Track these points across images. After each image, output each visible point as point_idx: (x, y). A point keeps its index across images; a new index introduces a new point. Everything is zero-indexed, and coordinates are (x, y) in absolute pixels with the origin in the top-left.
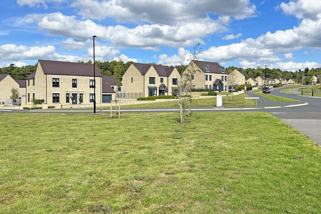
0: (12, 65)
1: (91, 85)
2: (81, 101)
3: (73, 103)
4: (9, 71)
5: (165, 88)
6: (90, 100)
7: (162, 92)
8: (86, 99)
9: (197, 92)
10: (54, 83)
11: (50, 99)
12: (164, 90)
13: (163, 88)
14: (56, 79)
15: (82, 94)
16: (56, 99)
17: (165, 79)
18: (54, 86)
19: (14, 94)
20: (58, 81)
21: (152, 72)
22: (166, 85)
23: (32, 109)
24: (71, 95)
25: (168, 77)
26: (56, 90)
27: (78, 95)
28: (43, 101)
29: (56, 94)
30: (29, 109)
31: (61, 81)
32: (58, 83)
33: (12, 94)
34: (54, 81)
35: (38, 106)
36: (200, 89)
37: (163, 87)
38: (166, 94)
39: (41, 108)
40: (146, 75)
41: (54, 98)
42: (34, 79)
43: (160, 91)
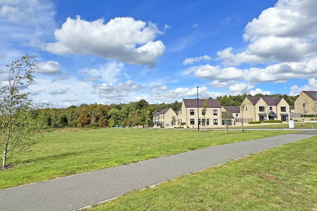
0: (176, 101)
1: (214, 113)
2: (208, 124)
3: (203, 125)
4: (174, 105)
5: (274, 114)
6: (214, 123)
7: (272, 117)
8: (211, 123)
9: (308, 118)
10: (191, 112)
11: (189, 123)
12: (273, 116)
13: (272, 115)
14: (192, 110)
15: (208, 119)
16: (192, 123)
17: (274, 107)
18: (191, 114)
19: (173, 119)
20: (193, 111)
21: (261, 103)
22: (275, 112)
23: (178, 128)
24: (201, 120)
25: (276, 105)
26: (192, 117)
27: (206, 120)
28: (185, 123)
29: (192, 119)
30: (176, 128)
31: (195, 111)
32: (193, 112)
33: (172, 120)
34: (191, 111)
35: (182, 126)
36: (311, 115)
37: (272, 113)
38: (275, 119)
39: (183, 128)
40: (256, 105)
41: (191, 122)
42: (181, 110)
43: (270, 117)
